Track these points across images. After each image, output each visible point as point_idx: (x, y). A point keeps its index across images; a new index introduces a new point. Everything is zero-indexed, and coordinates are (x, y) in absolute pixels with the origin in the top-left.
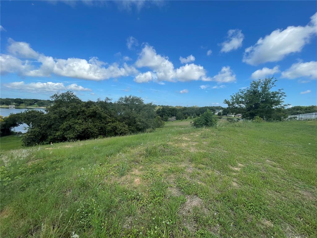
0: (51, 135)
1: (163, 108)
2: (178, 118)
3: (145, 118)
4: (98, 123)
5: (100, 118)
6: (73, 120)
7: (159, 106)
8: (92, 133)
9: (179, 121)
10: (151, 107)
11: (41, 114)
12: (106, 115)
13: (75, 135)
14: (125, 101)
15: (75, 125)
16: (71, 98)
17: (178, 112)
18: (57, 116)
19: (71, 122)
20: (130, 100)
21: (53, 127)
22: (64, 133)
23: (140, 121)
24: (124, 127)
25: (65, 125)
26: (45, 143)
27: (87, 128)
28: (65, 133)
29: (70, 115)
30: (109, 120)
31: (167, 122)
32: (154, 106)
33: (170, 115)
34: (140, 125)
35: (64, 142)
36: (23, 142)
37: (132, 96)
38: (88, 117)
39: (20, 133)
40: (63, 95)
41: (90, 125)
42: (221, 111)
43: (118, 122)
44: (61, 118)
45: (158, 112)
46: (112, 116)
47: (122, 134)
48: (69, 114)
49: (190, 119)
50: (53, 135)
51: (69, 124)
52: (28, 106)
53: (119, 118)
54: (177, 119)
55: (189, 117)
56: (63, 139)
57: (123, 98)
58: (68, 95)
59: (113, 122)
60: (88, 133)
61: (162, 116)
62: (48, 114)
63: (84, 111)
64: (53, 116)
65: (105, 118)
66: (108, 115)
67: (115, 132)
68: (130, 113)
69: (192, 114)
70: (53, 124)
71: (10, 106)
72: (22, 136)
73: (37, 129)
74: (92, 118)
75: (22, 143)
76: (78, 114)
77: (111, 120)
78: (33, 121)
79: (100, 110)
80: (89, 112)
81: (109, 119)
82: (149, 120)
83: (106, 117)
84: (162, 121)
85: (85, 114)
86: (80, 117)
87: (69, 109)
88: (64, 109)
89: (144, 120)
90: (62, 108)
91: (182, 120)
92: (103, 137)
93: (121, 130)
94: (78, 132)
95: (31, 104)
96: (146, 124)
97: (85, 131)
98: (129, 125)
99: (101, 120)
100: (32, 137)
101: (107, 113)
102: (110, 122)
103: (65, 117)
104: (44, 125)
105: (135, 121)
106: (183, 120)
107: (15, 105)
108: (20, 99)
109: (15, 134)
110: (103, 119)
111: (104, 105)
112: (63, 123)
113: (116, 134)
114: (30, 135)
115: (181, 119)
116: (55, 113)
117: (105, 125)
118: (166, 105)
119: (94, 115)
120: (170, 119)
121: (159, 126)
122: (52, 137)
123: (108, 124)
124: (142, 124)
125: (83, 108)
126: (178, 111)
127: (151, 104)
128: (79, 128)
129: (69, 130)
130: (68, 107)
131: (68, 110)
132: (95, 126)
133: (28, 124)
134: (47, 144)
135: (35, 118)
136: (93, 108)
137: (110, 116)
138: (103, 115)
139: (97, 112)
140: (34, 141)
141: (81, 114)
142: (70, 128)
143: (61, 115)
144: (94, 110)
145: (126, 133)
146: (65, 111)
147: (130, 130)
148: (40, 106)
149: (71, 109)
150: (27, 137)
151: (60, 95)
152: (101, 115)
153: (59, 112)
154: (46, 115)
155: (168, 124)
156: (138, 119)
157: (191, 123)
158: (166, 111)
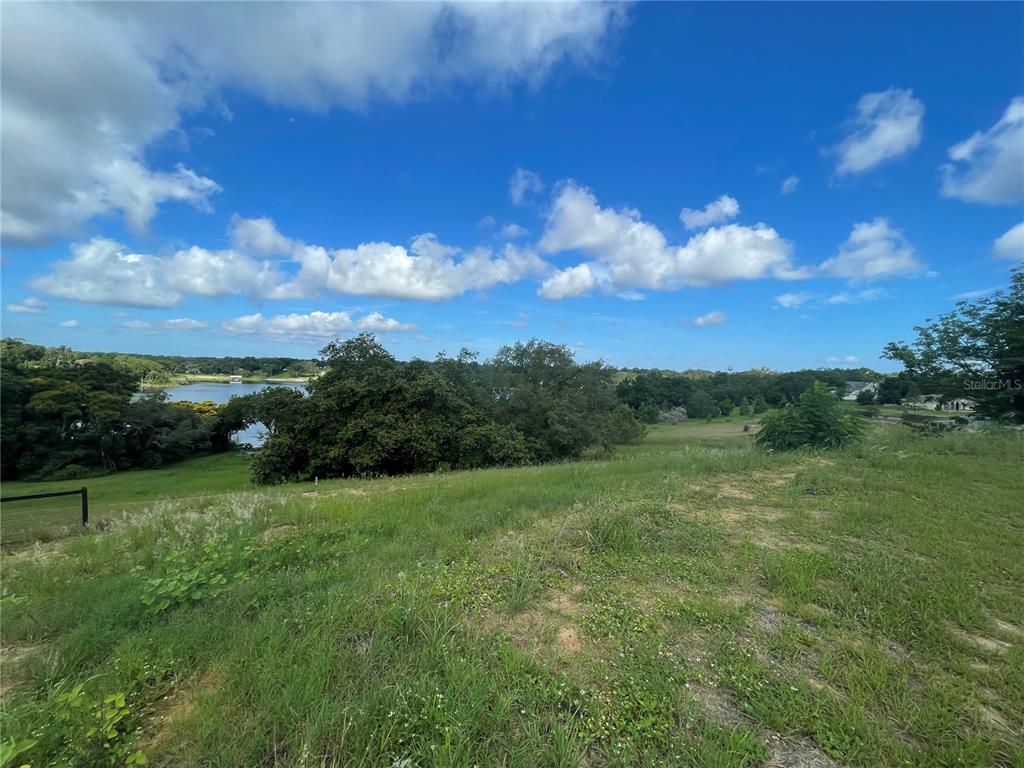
0: (315, 456)
1: (639, 379)
2: (694, 414)
3: (580, 412)
4: (439, 427)
5: (445, 409)
6: (371, 415)
7: (625, 370)
8: (420, 456)
9: (702, 421)
10: (597, 373)
11: (296, 397)
12: (460, 401)
13: (376, 458)
14: (514, 358)
15: (375, 430)
16: (367, 352)
17: (694, 391)
18: (332, 402)
19: (367, 422)
20: (530, 354)
21: (322, 433)
22: (347, 451)
23: (562, 422)
24: (513, 439)
25: (351, 428)
26: (302, 476)
27: (408, 440)
28: (350, 452)
29: (366, 402)
30: (469, 416)
31: (656, 425)
32: (610, 373)
33: (665, 403)
34: (565, 434)
35: (346, 477)
36: (253, 471)
37: (536, 342)
38: (410, 406)
39: (249, 447)
40: (349, 346)
41: (417, 430)
43: (493, 423)
44: (341, 409)
45: (622, 392)
46: (477, 403)
47: (508, 460)
48: (363, 397)
49: (742, 414)
50: (322, 456)
51: (362, 427)
52: (268, 376)
53: (496, 411)
54: (691, 416)
55: (736, 410)
56: (344, 470)
57: (509, 349)
58: (361, 344)
59: (480, 422)
60: (410, 453)
61: (635, 404)
62: (312, 398)
63: (400, 390)
64: (323, 404)
65: (457, 410)
66: (466, 400)
67: (485, 456)
68: (532, 396)
69: (749, 398)
70: (323, 426)
71: (231, 377)
72: (253, 455)
73: (286, 439)
74: (423, 411)
75: (251, 475)
76: (386, 398)
77: (473, 418)
78: (277, 418)
79: (444, 386)
80: (415, 393)
81: (468, 413)
82: (590, 417)
83: (462, 407)
84: (636, 421)
85: (404, 399)
86: (390, 406)
87: (362, 385)
88: (350, 383)
89: (575, 417)
90: (346, 382)
91: (709, 421)
92: (453, 468)
93: (502, 447)
94: (383, 450)
95: (275, 372)
96: (582, 430)
97: (402, 447)
98: (528, 432)
99: (447, 418)
100: (274, 458)
101: (462, 396)
102: (473, 422)
103: (353, 406)
104: (302, 429)
105: (546, 420)
106: (714, 420)
107: (244, 375)
108: (253, 359)
109: (237, 450)
110: (453, 412)
111: (455, 371)
112: (346, 424)
113: (489, 462)
114: (269, 456)
115: (705, 417)
116: (329, 396)
117: (457, 430)
118: (649, 366)
119: (428, 402)
120: (663, 414)
121: (626, 438)
122: (318, 462)
123: (466, 430)
124: (570, 429)
125: (400, 382)
126: (693, 388)
127: (598, 364)
128: (387, 438)
129: (360, 443)
130: (360, 378)
131: (361, 388)
132: (430, 433)
133: (267, 425)
134: (306, 480)
135: (284, 407)
136: (424, 380)
137: (472, 405)
138: (454, 400)
139: (436, 391)
140: (277, 470)
141: (393, 397)
142: (363, 437)
143: (343, 401)
144: (427, 385)
145: (520, 459)
146: (352, 390)
147: (529, 448)
148: (295, 377)
149: (369, 384)
150: (264, 459)
151: (343, 347)
152: (446, 400)
153: (340, 394)
154: (307, 401)
155: (657, 433)
156: (556, 414)
157: (746, 429)
158: (650, 387)
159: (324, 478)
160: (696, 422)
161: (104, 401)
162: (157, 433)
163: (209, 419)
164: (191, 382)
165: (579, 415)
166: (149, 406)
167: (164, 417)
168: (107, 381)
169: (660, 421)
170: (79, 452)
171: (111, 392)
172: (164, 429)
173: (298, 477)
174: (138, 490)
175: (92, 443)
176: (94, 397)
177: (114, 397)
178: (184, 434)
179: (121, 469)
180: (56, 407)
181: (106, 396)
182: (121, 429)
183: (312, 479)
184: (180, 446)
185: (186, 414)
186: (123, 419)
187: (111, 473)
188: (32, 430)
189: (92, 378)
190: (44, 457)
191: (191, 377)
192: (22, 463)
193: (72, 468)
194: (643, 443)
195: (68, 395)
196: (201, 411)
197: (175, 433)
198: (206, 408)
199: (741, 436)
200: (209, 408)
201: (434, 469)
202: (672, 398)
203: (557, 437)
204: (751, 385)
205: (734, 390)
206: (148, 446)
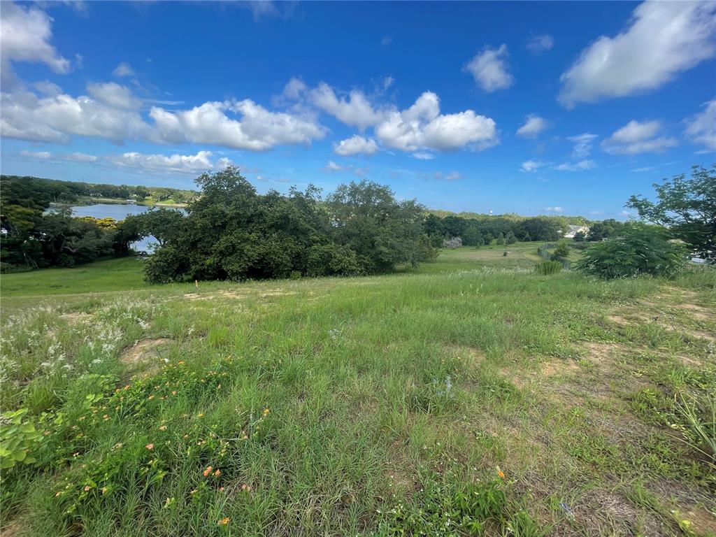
0: (195, 262)
2: (466, 243)
4: (291, 243)
5: (296, 231)
6: (239, 232)
8: (278, 265)
9: (471, 248)
10: (411, 209)
11: (177, 216)
12: (307, 226)
13: (244, 266)
15: (243, 244)
16: (234, 183)
17: (468, 227)
18: (207, 221)
19: (235, 238)
20: (361, 192)
21: (199, 246)
22: (221, 260)
23: (385, 245)
24: (348, 256)
25: (223, 242)
26: (185, 278)
27: (268, 254)
28: (223, 261)
29: (234, 222)
30: (315, 237)
33: (448, 234)
34: (387, 254)
36: (145, 273)
37: (367, 183)
38: (270, 228)
39: (144, 254)
40: (220, 177)
41: (275, 246)
42: (584, 229)
43: (333, 244)
44: (214, 227)
46: (321, 227)
47: (341, 272)
48: (231, 219)
49: (498, 244)
50: (200, 263)
51: (232, 242)
52: (157, 201)
53: (335, 234)
54: (464, 244)
55: (495, 241)
56: (219, 274)
57: (346, 187)
58: (229, 176)
59: (323, 242)
60: (270, 263)
62: (191, 217)
63: (261, 214)
64: (199, 223)
65: (305, 233)
66: (312, 225)
67: (329, 269)
68: (362, 224)
69: (504, 233)
70: (200, 240)
71: (128, 200)
72: (146, 260)
73: (171, 249)
74: (280, 231)
75: (143, 276)
76: (250, 221)
77: (318, 239)
78: (165, 232)
79: (296, 214)
80: (273, 217)
81: (313, 235)
82: (405, 242)
83: (309, 230)
85: (265, 221)
86: (253, 227)
87: (231, 209)
88: (221, 207)
90: (218, 205)
91: (478, 248)
92: (302, 275)
93: (341, 261)
94: (249, 261)
96: (399, 251)
97: (264, 259)
98: (359, 251)
99: (298, 238)
100: (162, 264)
101: (309, 222)
102: (317, 242)
103: (224, 226)
104: (184, 242)
105: (373, 243)
107: (137, 199)
109: (135, 256)
110: (302, 234)
111: (302, 202)
112: (218, 239)
113: (330, 273)
114: (158, 261)
115: (476, 245)
116: (204, 216)
117: (306, 248)
119: (284, 225)
120: (446, 242)
122: (198, 267)
123: (313, 248)
124: (391, 250)
125: (260, 208)
126: (467, 224)
127: (413, 202)
128: (252, 252)
129: (231, 254)
130: (229, 203)
131: (230, 211)
132: (286, 249)
133: (158, 238)
134: (189, 281)
135: (167, 224)
136: (280, 208)
137: (317, 229)
138: (303, 224)
139: (290, 217)
140: (165, 273)
141: (256, 220)
142: (232, 250)
143: (216, 221)
144: (283, 211)
145: (353, 270)
146: (223, 213)
147: (360, 263)
148: (178, 203)
149: (236, 208)
150: (153, 264)
151: (214, 177)
152: (297, 224)
153: (212, 215)
154: (186, 219)
155: (443, 255)
156: (381, 238)
157: (505, 255)
158: (439, 222)
159: (203, 280)
160: (467, 248)
161: (19, 213)
162: (67, 240)
163: (110, 230)
164: (96, 203)
165: (397, 239)
166: (58, 219)
167: (72, 228)
168: (21, 197)
169: (443, 247)
171: (26, 207)
172: (74, 237)
173: (182, 279)
174: (53, 284)
175: (14, 246)
176: (11, 210)
177: (29, 210)
178: (90, 242)
179: (42, 267)
181: (20, 209)
182: (38, 236)
183: (192, 281)
184: (89, 251)
185: (89, 227)
186: (38, 228)
187: (34, 269)
189: (7, 194)
191: (94, 199)
194: (436, 261)
196: (103, 226)
197: (82, 241)
198: (107, 223)
199: (503, 259)
200: (110, 223)
201: (288, 276)
202: (452, 231)
203: (380, 256)
204: (506, 224)
205: (494, 227)
206: (62, 250)
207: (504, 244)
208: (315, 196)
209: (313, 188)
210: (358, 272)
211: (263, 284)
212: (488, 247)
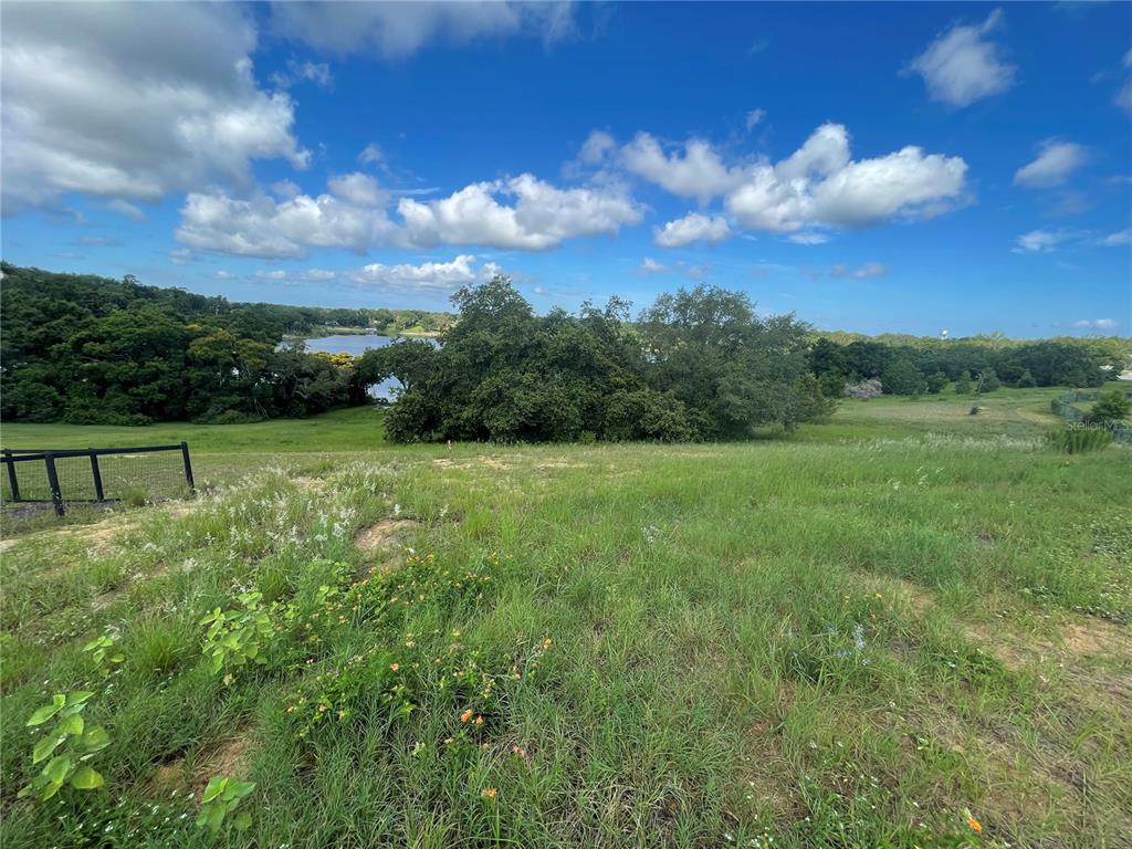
0: (448, 415)
2: (889, 389)
3: (760, 379)
4: (582, 390)
5: (590, 370)
6: (507, 373)
8: (561, 422)
9: (902, 398)
10: (785, 330)
11: (427, 349)
12: (607, 362)
13: (512, 422)
14: (676, 310)
15: (512, 390)
16: (503, 299)
17: (896, 360)
19: (502, 380)
20: (695, 306)
21: (454, 391)
22: (481, 413)
23: (737, 392)
24: (672, 410)
25: (486, 387)
26: (435, 436)
27: (548, 404)
28: (485, 414)
29: (502, 357)
30: (618, 379)
33: (854, 373)
34: (739, 407)
36: (385, 428)
37: (707, 289)
38: (551, 365)
39: (384, 402)
40: (483, 292)
41: (558, 392)
43: (647, 389)
44: (475, 364)
46: (628, 364)
47: (665, 435)
48: (497, 352)
49: (958, 392)
50: (454, 416)
51: (497, 387)
52: (402, 329)
53: (650, 374)
54: (887, 391)
56: (480, 433)
57: (671, 298)
58: (496, 289)
59: (630, 387)
60: (549, 418)
62: (444, 351)
63: (539, 345)
64: (455, 358)
65: (603, 372)
66: (614, 360)
67: (638, 429)
68: (696, 358)
70: (455, 383)
71: (367, 329)
72: (387, 410)
73: (417, 396)
74: (566, 370)
75: (383, 432)
76: (523, 355)
77: (623, 382)
78: (409, 371)
79: (591, 342)
80: (556, 349)
81: (616, 375)
82: (773, 386)
83: (609, 367)
85: (544, 356)
86: (528, 364)
87: (497, 337)
88: (484, 335)
90: (480, 333)
91: (914, 399)
92: (598, 438)
93: (658, 418)
94: (520, 414)
97: (541, 411)
98: (690, 402)
99: (592, 380)
100: (406, 416)
101: (610, 355)
102: (622, 386)
103: (487, 363)
104: (434, 385)
105: (714, 388)
107: (378, 327)
109: (374, 404)
110: (599, 373)
111: (600, 326)
112: (480, 382)
113: (641, 435)
114: (401, 412)
115: (908, 393)
116: (462, 349)
117: (603, 395)
119: (571, 360)
120: (850, 387)
121: (808, 416)
122: (452, 422)
123: (615, 395)
124: (746, 401)
125: (538, 335)
126: (894, 356)
127: (788, 319)
128: (525, 400)
129: (495, 404)
130: (494, 330)
131: (495, 341)
132: (573, 397)
133: (401, 380)
134: (440, 441)
135: (414, 360)
136: (567, 334)
137: (621, 366)
138: (600, 359)
139: (581, 347)
140: (409, 428)
141: (531, 353)
142: (498, 398)
143: (477, 356)
144: (571, 339)
145: (679, 433)
146: (487, 343)
147: (691, 421)
148: (427, 331)
149: (505, 337)
150: (396, 416)
151: (476, 293)
152: (592, 357)
153: (473, 347)
154: (438, 354)
155: (844, 410)
156: (729, 381)
157: (974, 412)
158: (836, 352)
159: (458, 440)
160: (893, 399)
161: (251, 349)
162: (300, 383)
163: (346, 370)
164: (331, 334)
165: (758, 383)
166: (291, 357)
167: (305, 367)
168: (253, 329)
169: (845, 396)
170: (236, 399)
171: (258, 341)
172: (306, 379)
173: (431, 437)
174: (282, 439)
175: (245, 390)
176: (243, 345)
177: (261, 345)
178: (323, 385)
179: (273, 417)
180: (212, 354)
181: (253, 344)
182: (269, 377)
183: (443, 441)
184: (322, 397)
185: (324, 366)
186: (269, 368)
187: (264, 420)
188: (194, 374)
189: (240, 326)
190: (206, 400)
191: (329, 328)
192: (190, 406)
193: (231, 413)
194: (829, 422)
195: (220, 342)
196: (339, 364)
197: (315, 384)
198: (343, 360)
199: (970, 421)
200: (346, 360)
201: (576, 439)
202: (863, 368)
203: (727, 411)
204: (976, 355)
205: (950, 360)
206: (293, 395)
207: (973, 391)
208: (619, 314)
209: (617, 303)
210: (688, 436)
211: (540, 449)
212: (937, 397)
